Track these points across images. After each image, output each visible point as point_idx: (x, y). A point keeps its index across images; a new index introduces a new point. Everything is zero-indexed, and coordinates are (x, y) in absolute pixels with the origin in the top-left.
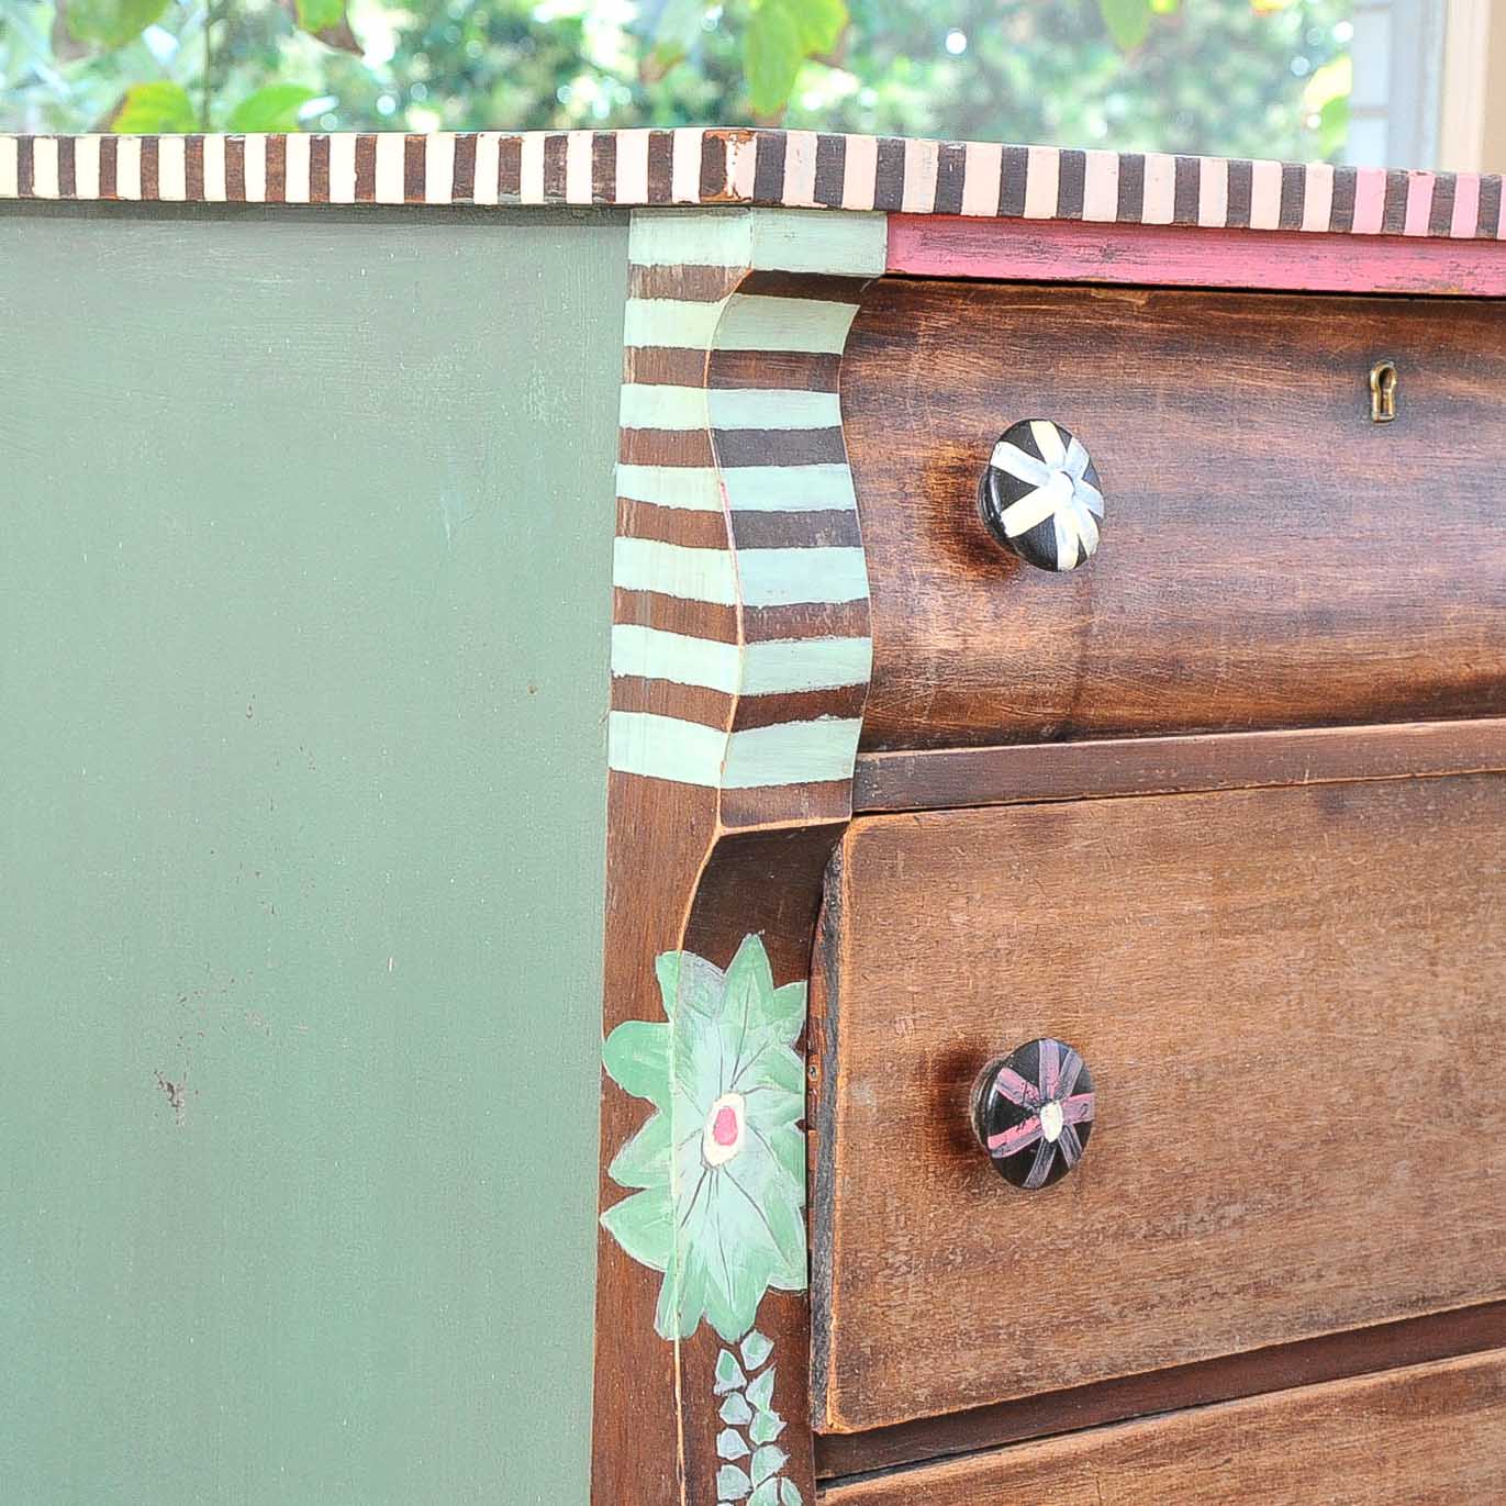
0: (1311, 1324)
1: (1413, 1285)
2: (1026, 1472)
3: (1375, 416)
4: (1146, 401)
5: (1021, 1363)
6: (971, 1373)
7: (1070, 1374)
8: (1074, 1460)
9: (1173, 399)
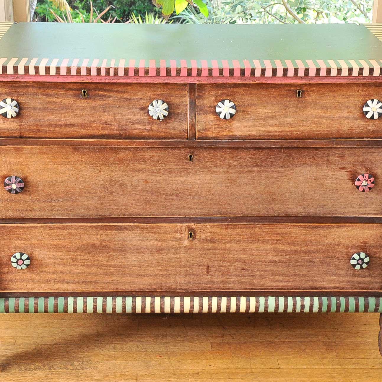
0: (78, 216)
1: (100, 213)
2: (28, 227)
3: (83, 97)
4: (37, 94)
5: (21, 214)
6: (12, 214)
7: (30, 216)
8: (37, 227)
9: (42, 94)
